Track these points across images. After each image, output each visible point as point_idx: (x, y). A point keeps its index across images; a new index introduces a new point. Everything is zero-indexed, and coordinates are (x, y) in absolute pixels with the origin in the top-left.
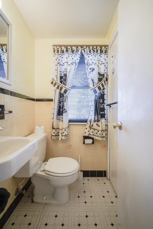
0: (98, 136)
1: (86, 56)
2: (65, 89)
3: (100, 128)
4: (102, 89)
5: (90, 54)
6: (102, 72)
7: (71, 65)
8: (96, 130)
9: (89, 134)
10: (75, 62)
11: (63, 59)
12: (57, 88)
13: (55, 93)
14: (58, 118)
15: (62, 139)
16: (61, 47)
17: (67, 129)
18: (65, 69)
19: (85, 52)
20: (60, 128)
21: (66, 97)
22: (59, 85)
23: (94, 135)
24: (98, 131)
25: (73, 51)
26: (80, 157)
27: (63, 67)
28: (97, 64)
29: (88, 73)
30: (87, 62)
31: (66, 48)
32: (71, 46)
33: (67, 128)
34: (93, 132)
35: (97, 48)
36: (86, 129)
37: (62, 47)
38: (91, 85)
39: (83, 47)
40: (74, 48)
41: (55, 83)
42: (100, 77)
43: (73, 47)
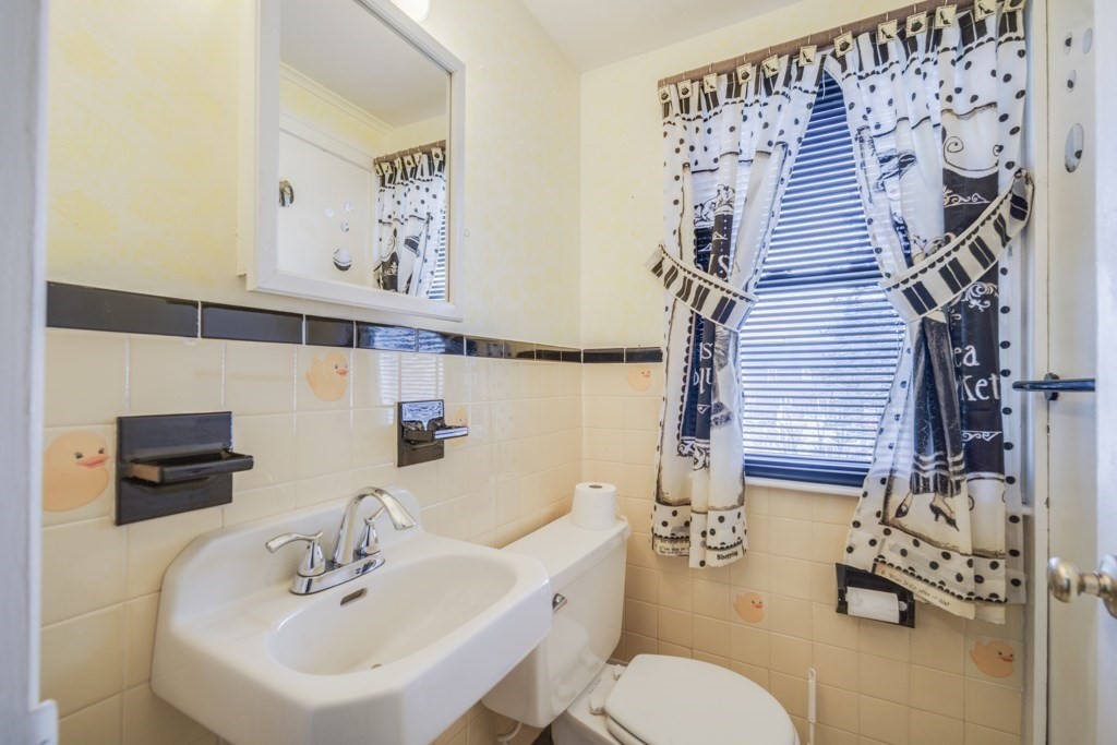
0: (941, 586)
1: (851, 90)
2: (724, 300)
3: (961, 539)
4: (974, 279)
5: (880, 68)
6: (976, 164)
7: (759, 160)
8: (930, 542)
9: (880, 560)
10: (782, 138)
11: (712, 141)
12: (679, 294)
13: (671, 322)
14: (687, 449)
15: (703, 563)
16: (701, 80)
17: (730, 516)
18: (723, 192)
19: (844, 68)
20: (696, 505)
21: (725, 342)
22: (690, 277)
23: (911, 572)
24: (946, 556)
25: (767, 81)
26: (812, 682)
27: (714, 182)
28: (936, 119)
29: (865, 189)
30: (865, 123)
31: (730, 77)
32: (758, 60)
33: (733, 507)
34: (904, 553)
35: (931, 21)
36: (857, 524)
37: (706, 78)
38: (891, 261)
39: (832, 43)
40: (778, 65)
41: (673, 267)
42: (961, 200)
43: (772, 62)
